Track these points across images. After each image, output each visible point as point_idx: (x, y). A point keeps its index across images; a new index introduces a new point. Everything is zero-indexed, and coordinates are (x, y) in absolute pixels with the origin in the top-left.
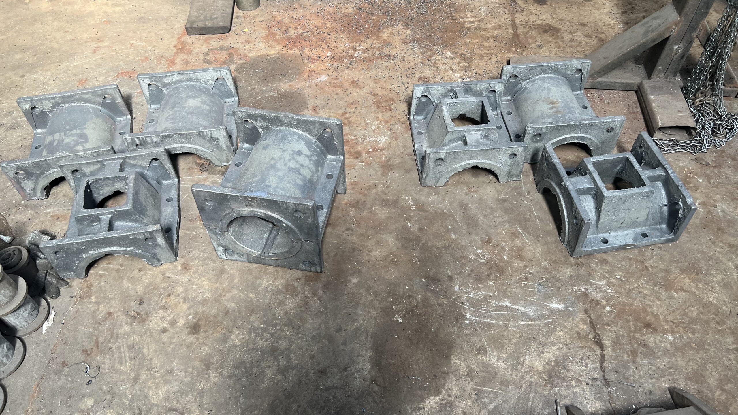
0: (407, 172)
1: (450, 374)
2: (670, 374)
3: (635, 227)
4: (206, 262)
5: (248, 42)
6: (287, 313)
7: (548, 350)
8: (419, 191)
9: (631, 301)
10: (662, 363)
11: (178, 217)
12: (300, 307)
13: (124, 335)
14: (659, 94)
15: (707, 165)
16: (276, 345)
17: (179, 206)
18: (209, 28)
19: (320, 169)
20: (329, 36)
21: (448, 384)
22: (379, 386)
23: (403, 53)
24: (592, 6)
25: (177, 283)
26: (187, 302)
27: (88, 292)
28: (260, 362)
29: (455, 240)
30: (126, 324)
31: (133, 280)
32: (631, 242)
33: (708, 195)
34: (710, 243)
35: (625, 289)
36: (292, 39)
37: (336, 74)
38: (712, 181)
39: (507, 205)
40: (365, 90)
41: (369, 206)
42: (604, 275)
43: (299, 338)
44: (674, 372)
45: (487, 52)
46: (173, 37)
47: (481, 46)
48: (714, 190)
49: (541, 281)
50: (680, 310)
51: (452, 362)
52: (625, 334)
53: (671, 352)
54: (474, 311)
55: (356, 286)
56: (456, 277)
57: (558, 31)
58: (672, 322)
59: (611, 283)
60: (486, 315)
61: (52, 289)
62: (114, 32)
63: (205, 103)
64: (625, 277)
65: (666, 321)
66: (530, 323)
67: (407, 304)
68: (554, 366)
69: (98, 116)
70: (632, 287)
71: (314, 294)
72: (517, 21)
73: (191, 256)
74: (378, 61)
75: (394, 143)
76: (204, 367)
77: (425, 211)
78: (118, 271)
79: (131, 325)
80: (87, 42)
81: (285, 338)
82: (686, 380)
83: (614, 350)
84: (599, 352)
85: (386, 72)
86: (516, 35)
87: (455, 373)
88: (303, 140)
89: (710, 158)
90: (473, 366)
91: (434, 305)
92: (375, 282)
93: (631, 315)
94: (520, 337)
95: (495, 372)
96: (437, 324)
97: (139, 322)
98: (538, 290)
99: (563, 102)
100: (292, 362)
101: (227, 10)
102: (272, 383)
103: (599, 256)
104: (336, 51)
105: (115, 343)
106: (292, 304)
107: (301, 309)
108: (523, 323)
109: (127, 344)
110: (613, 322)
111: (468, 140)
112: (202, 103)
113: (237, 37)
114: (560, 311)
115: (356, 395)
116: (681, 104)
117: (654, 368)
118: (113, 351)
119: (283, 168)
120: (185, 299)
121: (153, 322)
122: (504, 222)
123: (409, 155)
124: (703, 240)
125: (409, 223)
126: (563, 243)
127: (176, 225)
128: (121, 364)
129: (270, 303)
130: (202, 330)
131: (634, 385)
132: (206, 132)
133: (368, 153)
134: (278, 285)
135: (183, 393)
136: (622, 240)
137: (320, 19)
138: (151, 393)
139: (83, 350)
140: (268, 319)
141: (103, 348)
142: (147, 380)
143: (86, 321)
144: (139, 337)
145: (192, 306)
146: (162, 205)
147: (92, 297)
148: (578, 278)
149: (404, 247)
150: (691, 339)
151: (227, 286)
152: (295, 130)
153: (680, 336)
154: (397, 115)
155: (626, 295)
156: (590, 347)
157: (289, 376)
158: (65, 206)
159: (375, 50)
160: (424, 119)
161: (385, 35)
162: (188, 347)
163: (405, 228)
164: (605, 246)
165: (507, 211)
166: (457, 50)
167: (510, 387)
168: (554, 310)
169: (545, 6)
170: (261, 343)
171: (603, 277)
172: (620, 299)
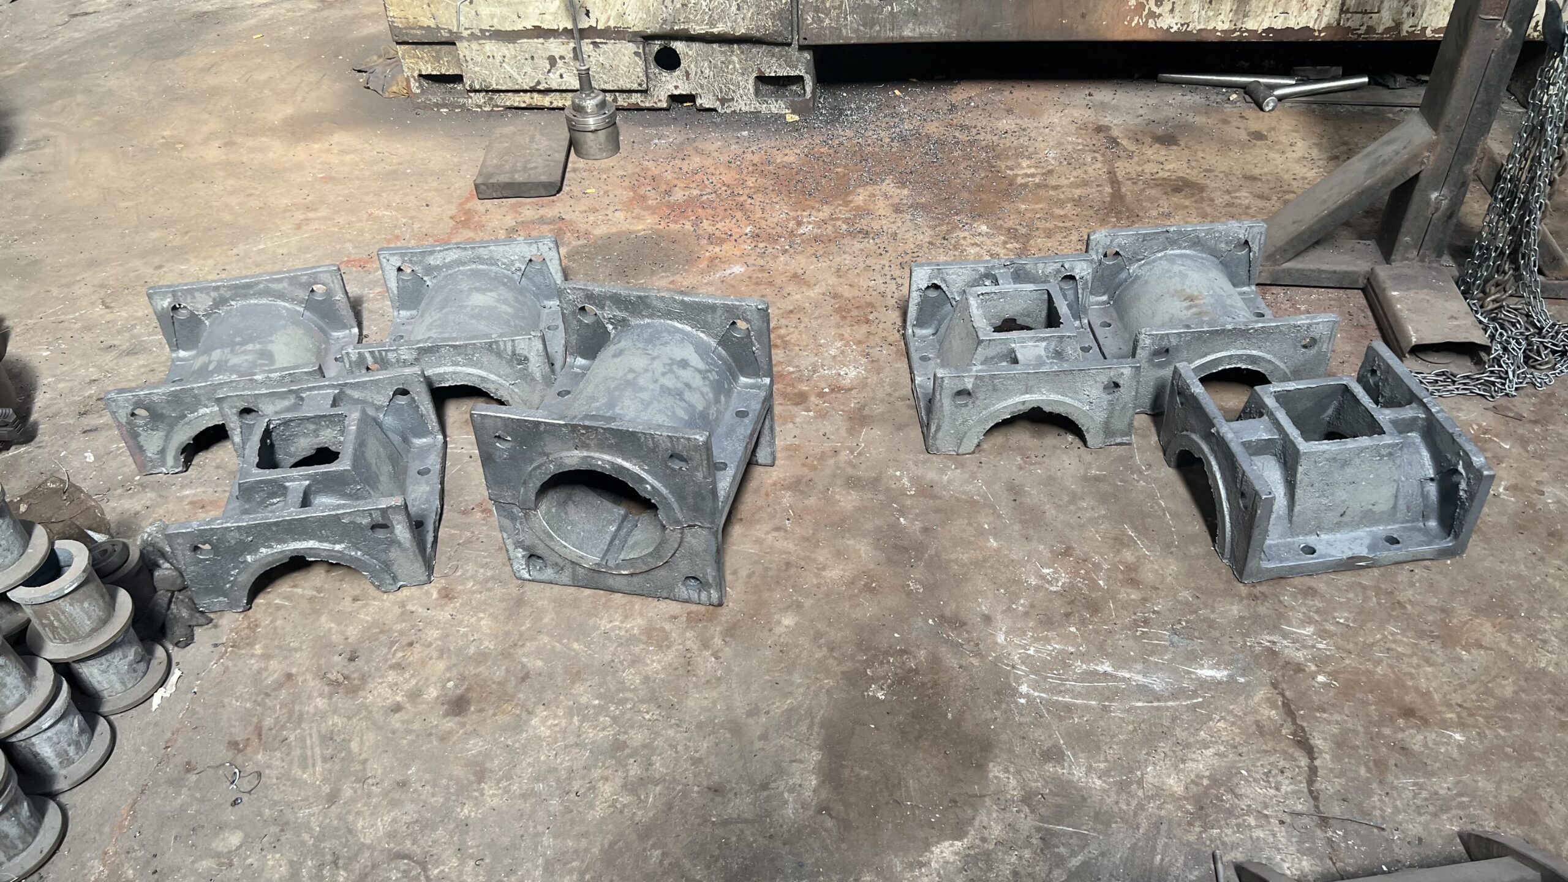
0: (899, 428)
1: (987, 799)
2: (1462, 807)
3: (1371, 525)
4: (490, 585)
5: (595, 210)
6: (646, 679)
7: (1194, 756)
8: (924, 462)
9: (1369, 666)
10: (1444, 785)
11: (438, 502)
12: (676, 669)
13: (315, 715)
14: (1409, 289)
15: (1519, 418)
16: (622, 738)
17: (442, 483)
18: (520, 184)
19: (723, 399)
20: (750, 201)
21: (982, 818)
22: (836, 819)
23: (894, 227)
24: (1269, 148)
25: (429, 623)
26: (445, 656)
27: (248, 638)
28: (590, 770)
29: (998, 551)
30: (321, 695)
31: (340, 617)
32: (1364, 552)
33: (1524, 472)
34: (1534, 559)
35: (1356, 644)
36: (680, 206)
37: (762, 262)
38: (1531, 448)
39: (1105, 487)
40: (817, 290)
41: (821, 487)
42: (1310, 617)
43: (671, 727)
44: (1470, 802)
45: (1061, 225)
46: (449, 202)
47: (1049, 215)
48: (1536, 464)
49: (1178, 627)
50: (1477, 685)
51: (991, 775)
52: (1360, 729)
53: (1463, 763)
54: (1037, 681)
55: (791, 632)
56: (999, 617)
57: (1202, 189)
58: (1460, 706)
59: (1326, 631)
60: (1062, 689)
61: (179, 631)
62: (339, 195)
63: (505, 302)
64: (1354, 622)
65: (1449, 705)
66: (1155, 704)
67: (896, 667)
68: (1208, 787)
69: (296, 323)
70: (1370, 640)
71: (705, 645)
72: (1120, 174)
73: (459, 574)
74: (845, 241)
75: (873, 379)
76: (472, 778)
77: (935, 497)
78: (311, 599)
79: (330, 697)
80: (285, 211)
81: (641, 726)
82: (1496, 819)
83: (1336, 758)
84: (1304, 762)
85: (861, 260)
86: (1117, 196)
87: (996, 797)
88: (691, 343)
89: (1524, 405)
90: (1033, 785)
91: (954, 668)
92: (830, 625)
93: (1371, 692)
94: (1135, 730)
95: (1083, 796)
96: (958, 704)
97: (347, 693)
98: (1172, 643)
99: (1212, 296)
100: (655, 770)
101: (557, 155)
102: (612, 809)
103: (1297, 581)
104: (763, 224)
105: (295, 730)
106: (659, 662)
107: (677, 672)
108: (1140, 704)
109: (319, 732)
110: (1333, 705)
111: (1019, 357)
112: (498, 301)
113: (572, 202)
114: (1220, 683)
115: (786, 836)
116: (1458, 305)
117: (1425, 794)
118: (289, 745)
119: (651, 386)
120: (442, 653)
121: (375, 693)
122: (1098, 518)
123: (903, 398)
124: (1519, 554)
125: (902, 519)
126: (1223, 554)
127: (432, 518)
128: (304, 768)
129: (613, 661)
130: (472, 709)
131: (1384, 826)
132: (505, 342)
133: (821, 395)
134: (632, 628)
135: (426, 826)
136: (1346, 549)
137: (733, 173)
138: (360, 824)
139: (229, 743)
140: (608, 690)
141: (270, 739)
142: (354, 800)
143: (240, 689)
144: (345, 719)
145: (455, 665)
146: (408, 480)
147: (257, 647)
148: (1256, 623)
149: (890, 561)
150: (1503, 738)
151: (528, 629)
152: (676, 324)
153: (1479, 734)
154: (880, 331)
155: (1358, 655)
156: (1285, 752)
157: (647, 797)
158: (217, 486)
159: (840, 223)
160: (933, 334)
161: (860, 198)
162: (443, 739)
163: (895, 527)
164: (1309, 560)
165: (1103, 499)
166: (999, 222)
167: (1114, 825)
168: (1206, 681)
169: (1175, 147)
170: (591, 734)
171: (1310, 621)
172: (1347, 662)
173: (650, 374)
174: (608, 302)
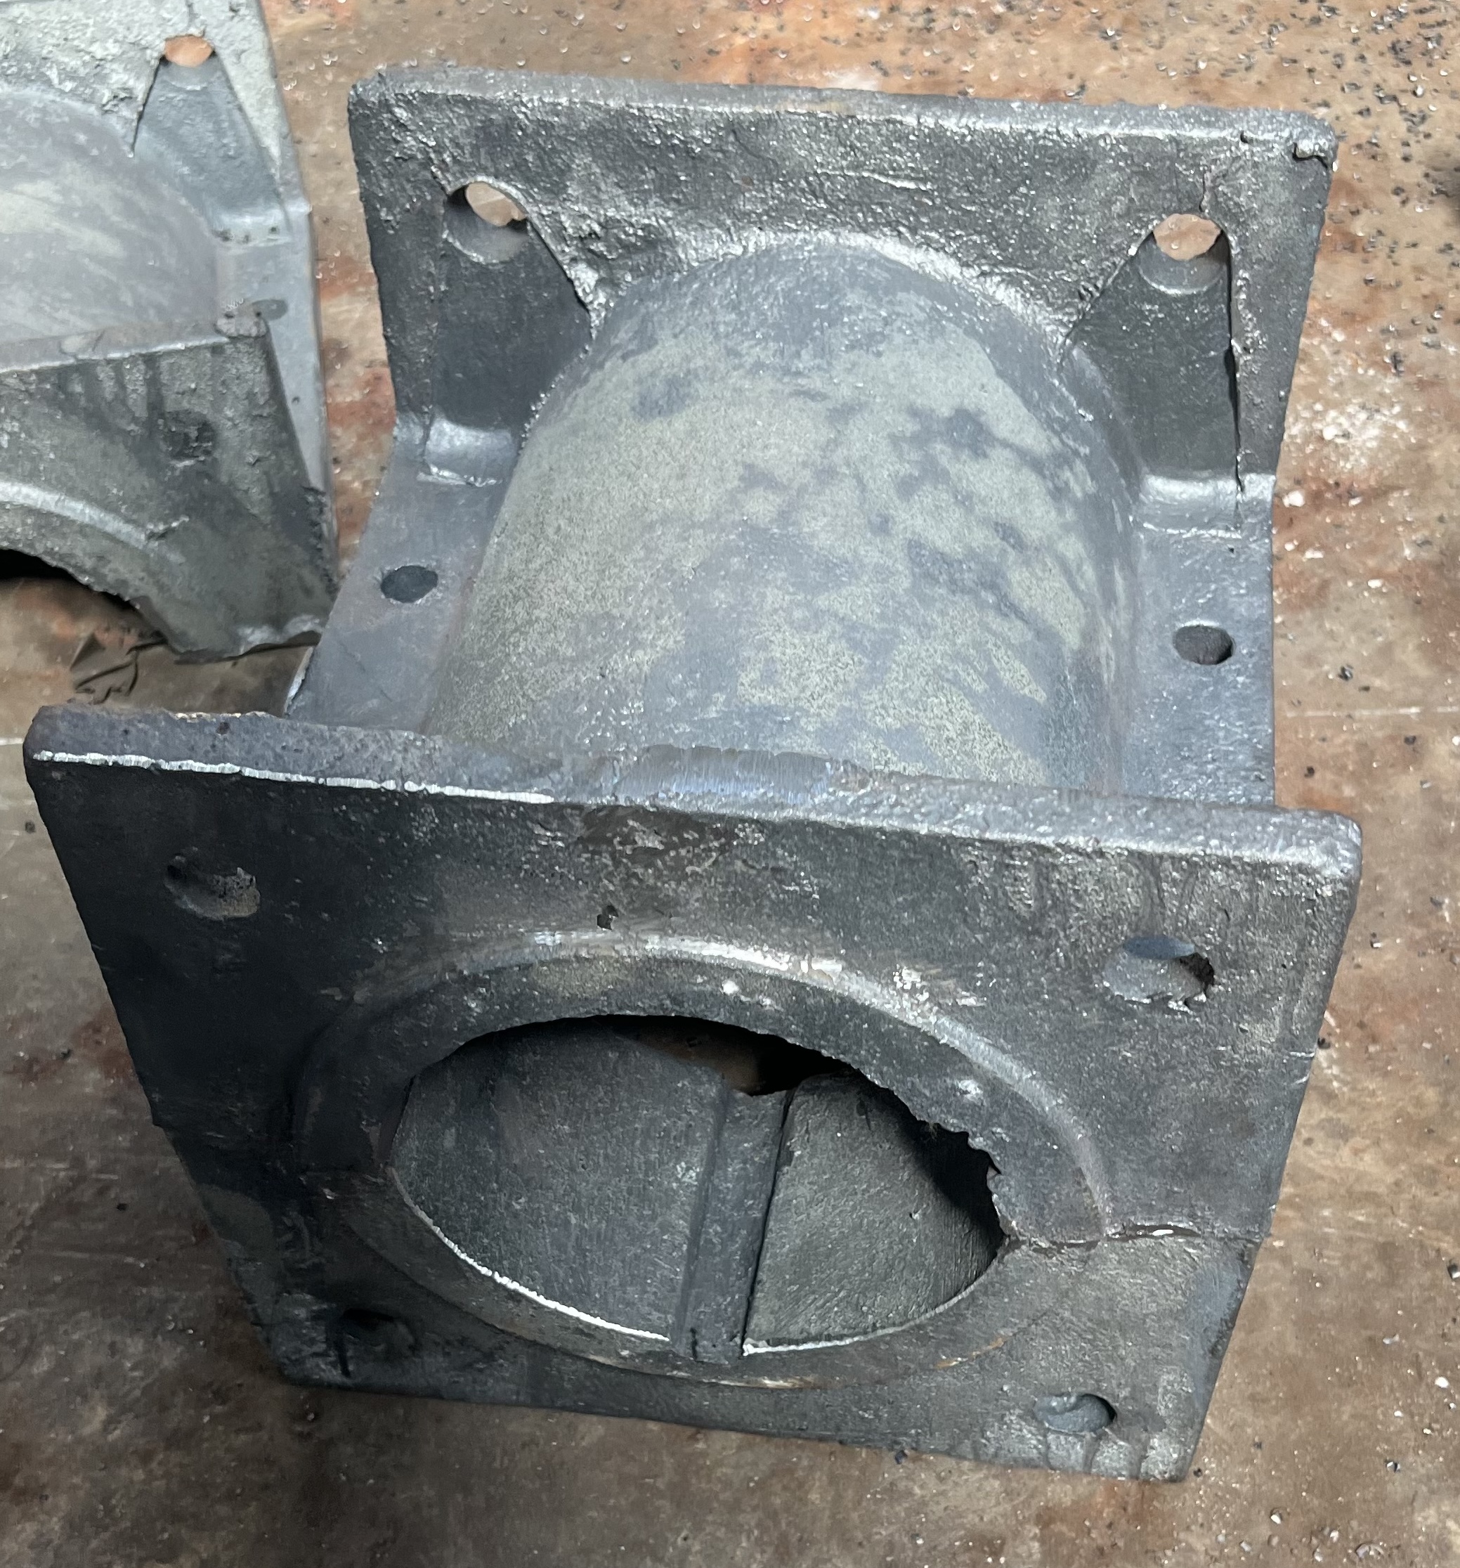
63: (92, 216)
88: (971, 331)
112: (65, 212)
119: (871, 555)
132: (117, 365)
152: (890, 248)
154: (1405, 271)
173: (845, 492)
174: (581, 160)
